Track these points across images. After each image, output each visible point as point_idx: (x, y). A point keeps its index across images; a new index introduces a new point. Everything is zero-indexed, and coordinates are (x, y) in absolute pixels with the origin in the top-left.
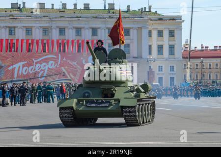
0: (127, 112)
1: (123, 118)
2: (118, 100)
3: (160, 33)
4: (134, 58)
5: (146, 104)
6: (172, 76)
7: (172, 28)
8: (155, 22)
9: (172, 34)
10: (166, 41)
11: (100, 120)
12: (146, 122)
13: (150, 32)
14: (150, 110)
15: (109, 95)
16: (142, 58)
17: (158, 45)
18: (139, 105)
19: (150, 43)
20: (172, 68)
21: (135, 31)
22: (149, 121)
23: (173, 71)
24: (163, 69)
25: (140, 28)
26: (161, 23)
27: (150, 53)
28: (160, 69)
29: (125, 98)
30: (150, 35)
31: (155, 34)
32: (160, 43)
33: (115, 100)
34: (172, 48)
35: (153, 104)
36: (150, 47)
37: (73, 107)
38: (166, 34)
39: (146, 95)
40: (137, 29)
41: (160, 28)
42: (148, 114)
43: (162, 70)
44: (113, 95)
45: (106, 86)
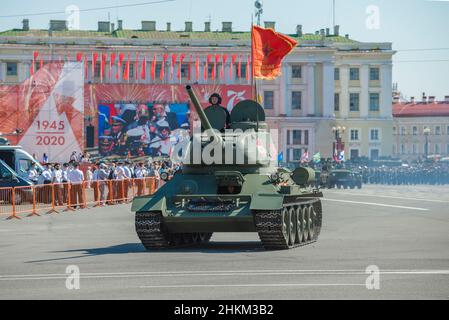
0: (266, 220)
1: (257, 233)
2: (248, 199)
3: (354, 74)
4: (309, 115)
5: (302, 206)
6: (374, 148)
7: (374, 64)
8: (346, 53)
9: (374, 74)
10: (364, 87)
11: (217, 237)
12: (303, 241)
13: (337, 71)
14: (311, 217)
15: (231, 189)
16: (322, 116)
17: (351, 95)
18: (289, 208)
19: (337, 91)
20: (374, 134)
21: (311, 70)
22: (309, 239)
23: (377, 138)
24: (359, 136)
25: (320, 65)
26: (356, 56)
27: (337, 108)
28: (354, 135)
29: (260, 195)
30: (337, 76)
31: (345, 73)
32: (354, 90)
33: (243, 198)
34: (374, 98)
35: (318, 206)
36: (337, 97)
37: (161, 212)
38: (364, 74)
39: (303, 190)
40: (315, 67)
41: (354, 63)
42: (307, 225)
43: (356, 138)
44: (238, 189)
45: (226, 173)
